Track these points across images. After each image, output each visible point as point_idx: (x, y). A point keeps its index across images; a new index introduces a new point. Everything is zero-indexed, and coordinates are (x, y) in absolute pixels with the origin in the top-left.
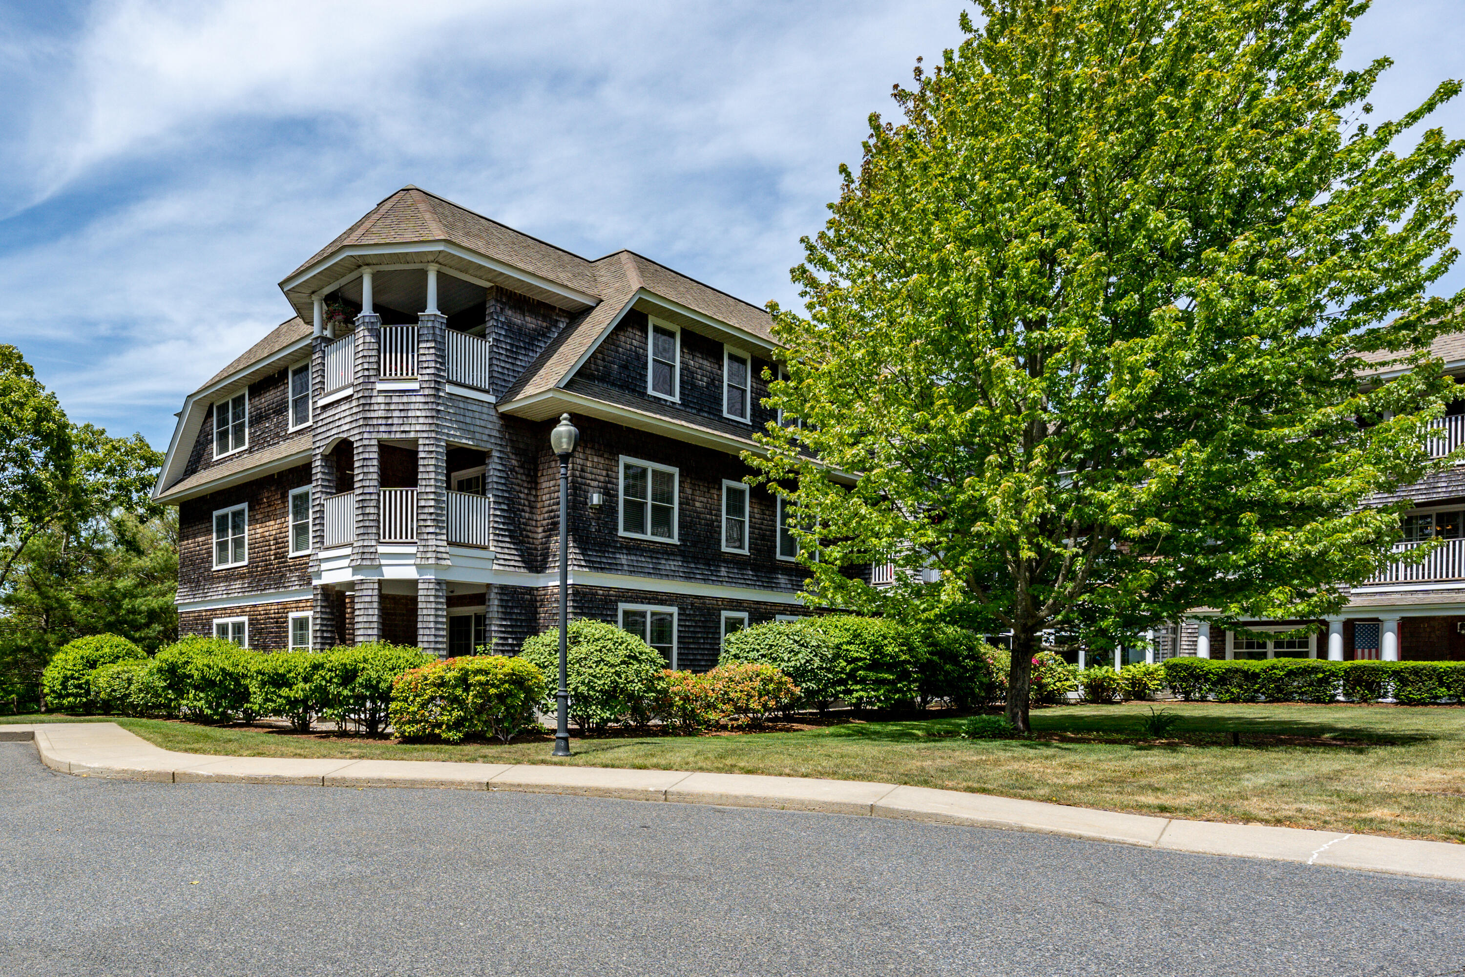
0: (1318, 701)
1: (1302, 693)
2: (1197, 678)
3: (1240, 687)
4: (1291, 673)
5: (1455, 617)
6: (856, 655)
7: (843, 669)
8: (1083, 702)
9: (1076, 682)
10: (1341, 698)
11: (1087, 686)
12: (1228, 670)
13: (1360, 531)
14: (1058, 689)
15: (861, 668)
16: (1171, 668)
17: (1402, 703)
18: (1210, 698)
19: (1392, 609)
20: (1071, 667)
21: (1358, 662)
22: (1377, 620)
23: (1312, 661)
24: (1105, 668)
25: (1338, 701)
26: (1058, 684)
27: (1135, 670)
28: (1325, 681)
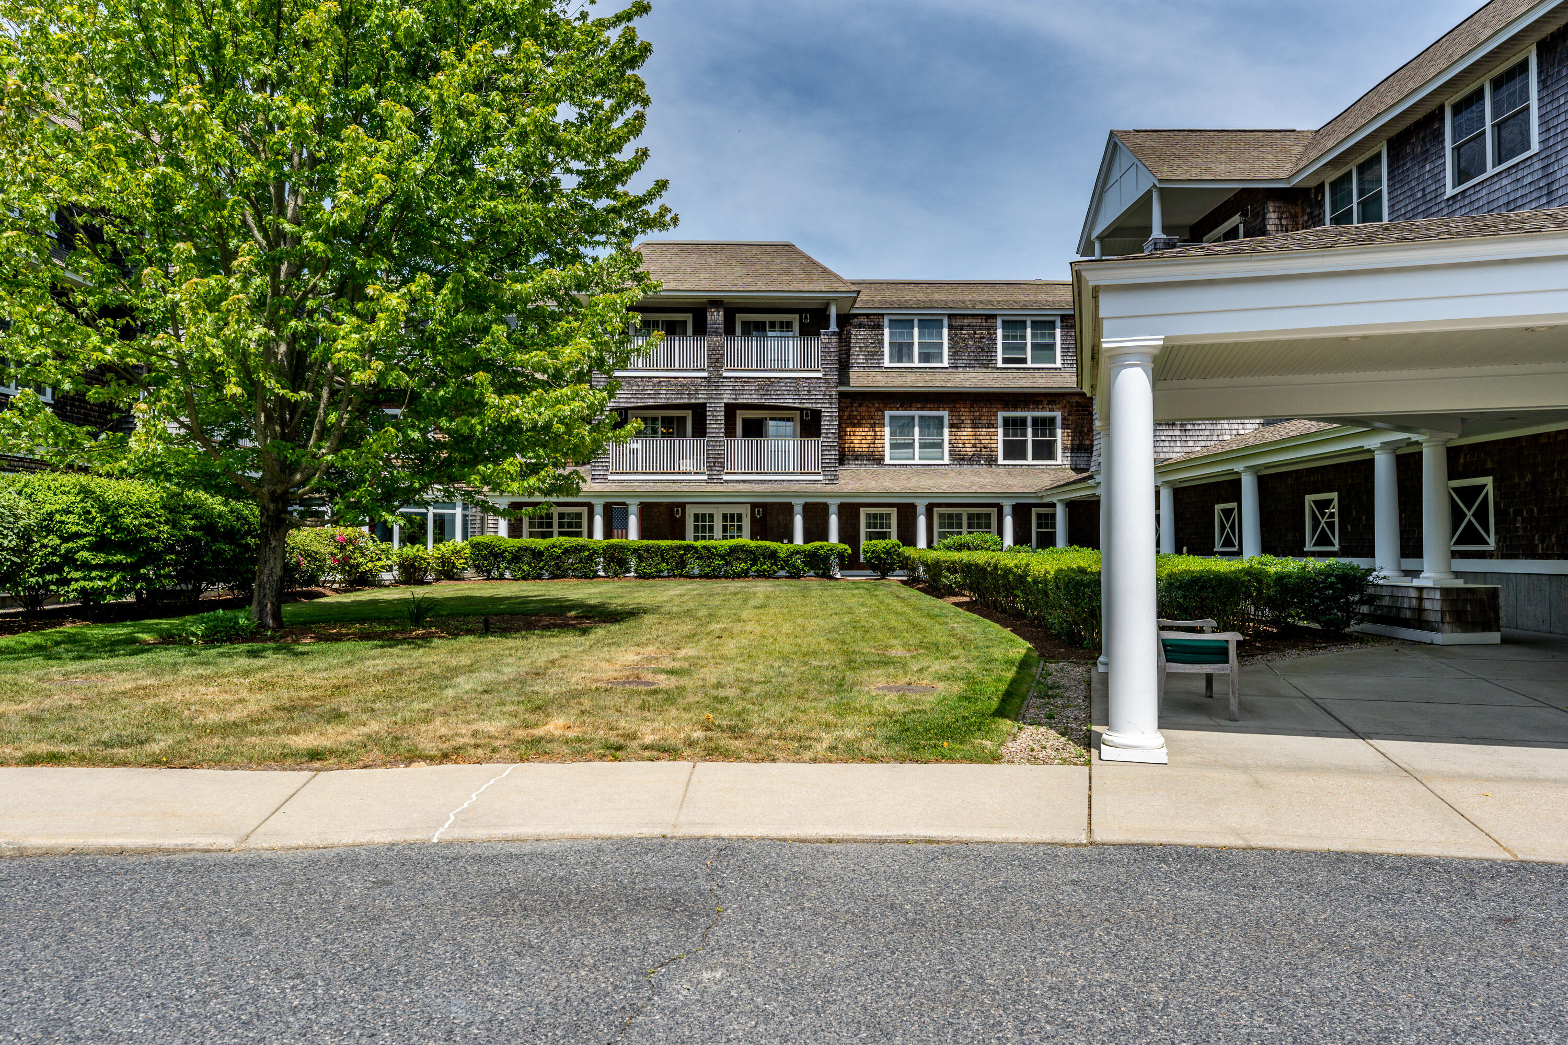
0: (585, 576)
1: (575, 570)
2: (496, 556)
3: (529, 565)
4: (566, 551)
5: (673, 503)
6: (74, 529)
7: (55, 549)
8: (397, 583)
9: (389, 562)
10: (601, 573)
11: (401, 566)
12: (520, 548)
13: (577, 404)
14: (370, 570)
15: (83, 548)
16: (475, 546)
17: (639, 577)
18: (507, 575)
19: (634, 494)
20: (383, 546)
21: (612, 541)
22: (624, 504)
23: (582, 540)
24: (417, 546)
25: (599, 577)
26: (370, 565)
27: (446, 548)
28: (590, 558)
